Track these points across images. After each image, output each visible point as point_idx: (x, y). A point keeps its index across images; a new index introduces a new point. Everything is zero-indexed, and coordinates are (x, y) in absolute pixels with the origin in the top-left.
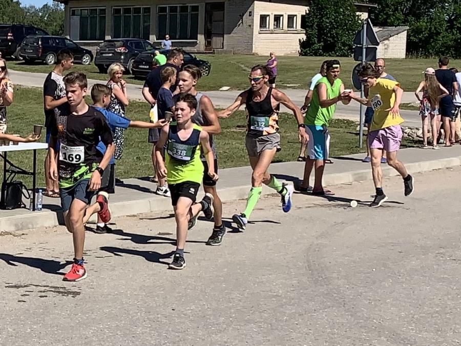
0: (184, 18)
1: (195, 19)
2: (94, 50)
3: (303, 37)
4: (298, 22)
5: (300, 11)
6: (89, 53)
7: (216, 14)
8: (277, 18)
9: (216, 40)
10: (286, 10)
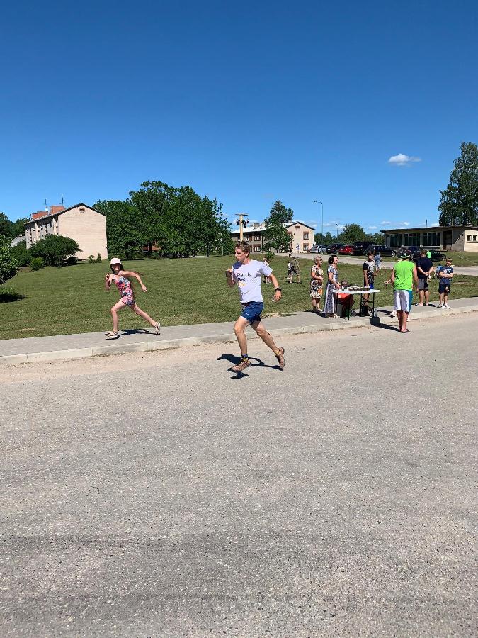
0: (434, 237)
1: (439, 238)
2: (396, 251)
6: (395, 252)
7: (448, 236)
8: (474, 237)
9: (448, 246)
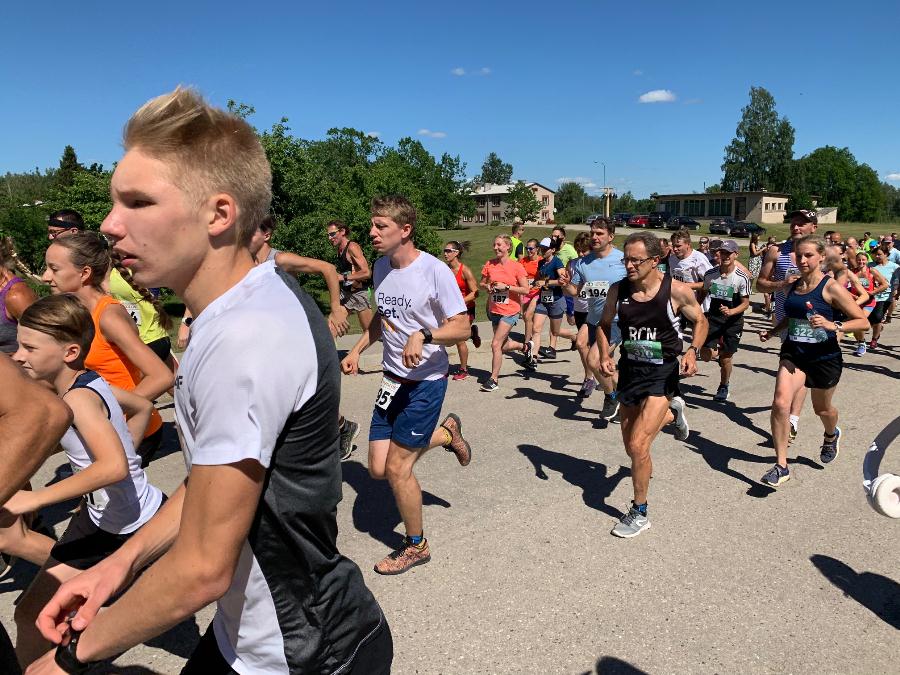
0: (723, 205)
1: (730, 206)
3: (785, 213)
4: (783, 207)
5: (784, 201)
7: (742, 204)
8: (773, 205)
10: (777, 200)
